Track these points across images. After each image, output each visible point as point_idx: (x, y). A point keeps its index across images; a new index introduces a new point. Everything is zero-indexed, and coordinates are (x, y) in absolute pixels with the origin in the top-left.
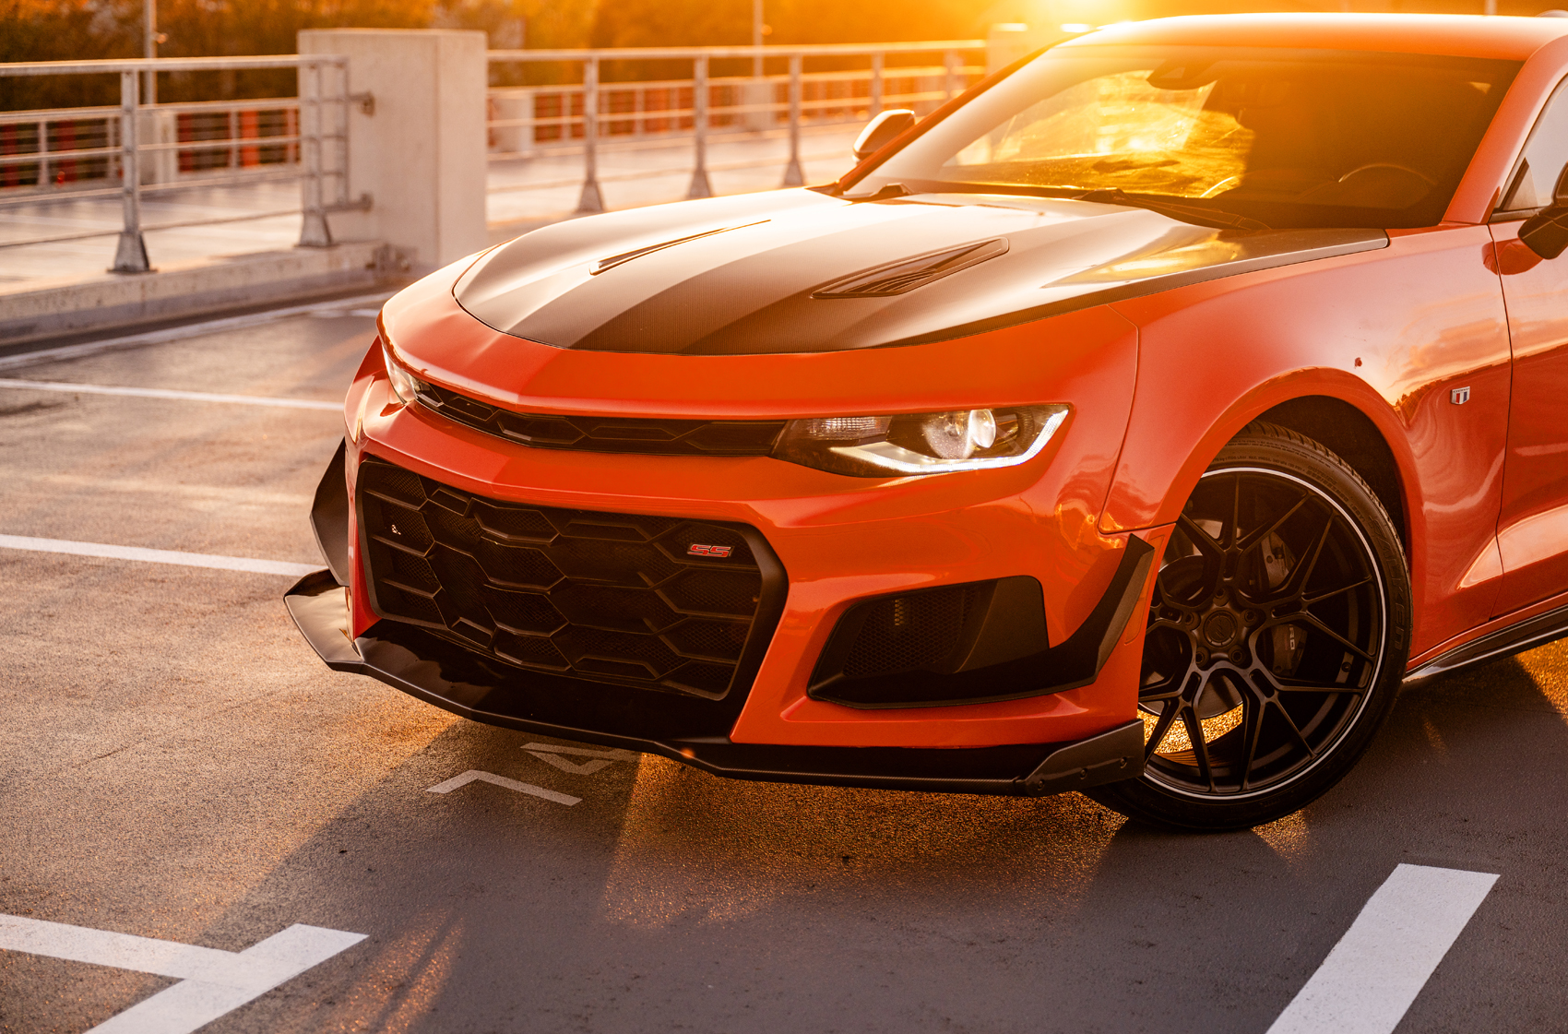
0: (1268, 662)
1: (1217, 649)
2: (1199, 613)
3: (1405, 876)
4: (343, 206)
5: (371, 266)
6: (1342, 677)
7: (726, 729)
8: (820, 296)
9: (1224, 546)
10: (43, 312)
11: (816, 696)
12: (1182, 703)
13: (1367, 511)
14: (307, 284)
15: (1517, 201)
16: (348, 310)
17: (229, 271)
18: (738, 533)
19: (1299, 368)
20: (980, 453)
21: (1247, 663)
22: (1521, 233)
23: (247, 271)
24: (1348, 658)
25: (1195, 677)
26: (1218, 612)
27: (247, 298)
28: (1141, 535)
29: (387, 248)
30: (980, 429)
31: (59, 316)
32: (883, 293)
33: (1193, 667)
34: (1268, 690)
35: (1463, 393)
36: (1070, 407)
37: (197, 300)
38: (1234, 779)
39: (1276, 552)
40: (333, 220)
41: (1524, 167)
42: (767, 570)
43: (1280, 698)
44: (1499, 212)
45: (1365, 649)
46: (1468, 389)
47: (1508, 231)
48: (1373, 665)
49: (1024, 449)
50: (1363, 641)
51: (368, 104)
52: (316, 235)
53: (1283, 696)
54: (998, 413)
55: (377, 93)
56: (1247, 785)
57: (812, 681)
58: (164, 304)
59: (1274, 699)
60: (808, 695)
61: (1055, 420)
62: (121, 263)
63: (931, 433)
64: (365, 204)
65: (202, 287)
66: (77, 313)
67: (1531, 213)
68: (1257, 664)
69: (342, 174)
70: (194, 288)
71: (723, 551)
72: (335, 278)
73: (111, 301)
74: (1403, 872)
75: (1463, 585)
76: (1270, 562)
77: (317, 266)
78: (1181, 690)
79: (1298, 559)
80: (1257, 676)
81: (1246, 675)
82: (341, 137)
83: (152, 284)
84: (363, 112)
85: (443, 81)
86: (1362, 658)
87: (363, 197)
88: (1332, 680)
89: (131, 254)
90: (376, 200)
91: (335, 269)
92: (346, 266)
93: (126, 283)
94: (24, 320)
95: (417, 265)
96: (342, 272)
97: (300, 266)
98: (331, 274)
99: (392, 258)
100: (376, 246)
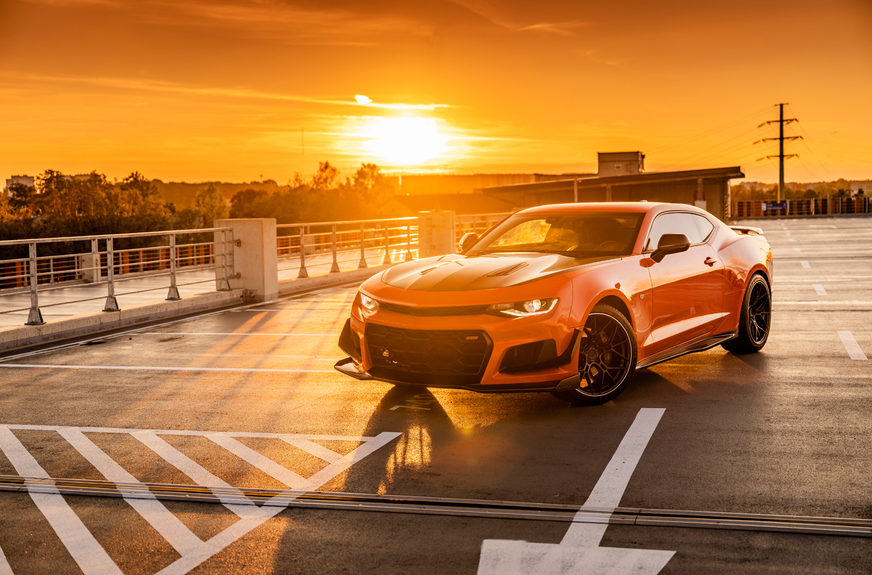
0: (603, 361)
1: (592, 359)
2: (587, 350)
3: (643, 411)
4: (233, 277)
5: (242, 296)
6: (622, 365)
7: (479, 381)
8: (488, 276)
9: (593, 333)
10: (151, 313)
11: (501, 372)
12: (585, 373)
13: (626, 323)
14: (224, 303)
15: (649, 249)
16: (243, 310)
17: (202, 299)
18: (480, 333)
19: (605, 289)
20: (537, 311)
21: (599, 363)
22: (651, 256)
23: (207, 298)
24: (623, 361)
25: (587, 366)
26: (591, 350)
27: (208, 308)
28: (577, 328)
29: (246, 290)
30: (536, 305)
32: (504, 275)
33: (587, 364)
34: (605, 369)
35: (642, 296)
36: (558, 298)
37: (194, 309)
38: (598, 392)
39: (603, 335)
40: (230, 281)
41: (649, 240)
42: (488, 341)
43: (608, 371)
44: (645, 251)
45: (627, 358)
46: (643, 295)
47: (648, 256)
49: (548, 309)
50: (626, 355)
51: (239, 243)
52: (224, 286)
53: (608, 370)
54: (541, 301)
55: (241, 239)
56: (601, 393)
57: (500, 369)
58: (184, 310)
59: (606, 371)
60: (499, 372)
61: (555, 302)
62: (170, 297)
63: (526, 306)
64: (238, 276)
65: (195, 304)
66: (161, 313)
67: (652, 252)
68: (602, 362)
69: (231, 266)
70: (192, 304)
71: (476, 338)
72: (232, 301)
73: (170, 309)
74: (642, 410)
75: (644, 346)
76: (603, 338)
77: (226, 296)
78: (585, 369)
79: (609, 337)
80: (602, 365)
81: (599, 365)
82: (231, 254)
83: (181, 303)
84: (237, 246)
85: (264, 234)
86: (626, 361)
87: (238, 274)
88: (619, 366)
89: (173, 294)
90: (242, 275)
91: (232, 297)
92: (235, 296)
93: (173, 303)
94: (146, 315)
95: (257, 295)
96: (234, 298)
97: (222, 297)
98: (231, 299)
99: (248, 293)
100: (243, 290)
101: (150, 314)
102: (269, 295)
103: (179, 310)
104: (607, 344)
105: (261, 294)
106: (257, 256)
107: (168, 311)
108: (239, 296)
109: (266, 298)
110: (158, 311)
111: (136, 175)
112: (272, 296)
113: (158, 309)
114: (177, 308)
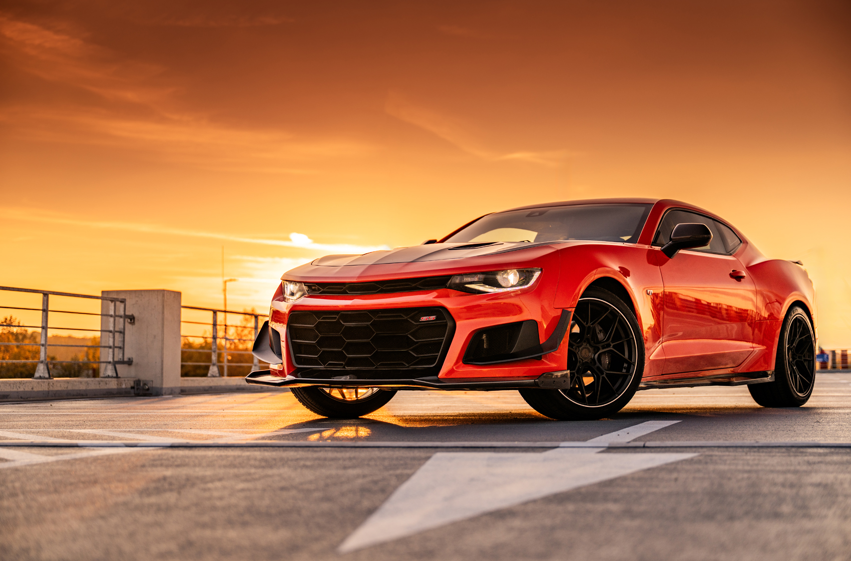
2: (578, 347)
4: (122, 362)
5: (132, 388)
6: (624, 371)
7: (437, 374)
9: (586, 325)
10: (12, 390)
11: (465, 362)
12: (576, 375)
17: (80, 382)
18: (440, 310)
21: (594, 364)
24: (625, 365)
25: (579, 368)
26: (584, 348)
28: (567, 310)
29: (139, 380)
30: (513, 278)
31: (17, 392)
33: (578, 364)
34: (602, 373)
35: (651, 292)
36: (541, 270)
39: (600, 331)
40: (118, 366)
41: (659, 232)
42: (449, 322)
44: (653, 244)
45: (631, 360)
48: (634, 365)
49: (528, 284)
50: (630, 355)
51: (132, 319)
52: (110, 372)
53: (607, 375)
54: (519, 272)
55: (136, 315)
57: (464, 357)
58: (56, 393)
59: (604, 376)
60: (463, 362)
61: (537, 274)
64: (130, 362)
65: (70, 388)
66: (24, 392)
68: (598, 364)
69: (122, 348)
70: (67, 388)
71: (433, 318)
72: (119, 391)
73: (37, 389)
76: (599, 334)
77: (112, 384)
78: (575, 371)
79: (607, 333)
82: (122, 332)
83: (52, 384)
84: (130, 323)
85: (165, 309)
86: (630, 364)
87: (129, 359)
88: (621, 371)
89: (43, 371)
90: (134, 360)
91: (120, 387)
92: (124, 386)
93: (42, 381)
94: (5, 392)
95: (152, 387)
96: (122, 389)
97: (106, 384)
98: (118, 389)
99: (142, 385)
100: (135, 379)
101: (11, 392)
102: (168, 388)
103: (48, 392)
104: (606, 341)
105: (158, 386)
106: (155, 337)
107: (34, 391)
108: (129, 386)
109: (164, 392)
110: (21, 389)
111: (10, 320)
112: (172, 390)
113: (21, 387)
114: (47, 389)
